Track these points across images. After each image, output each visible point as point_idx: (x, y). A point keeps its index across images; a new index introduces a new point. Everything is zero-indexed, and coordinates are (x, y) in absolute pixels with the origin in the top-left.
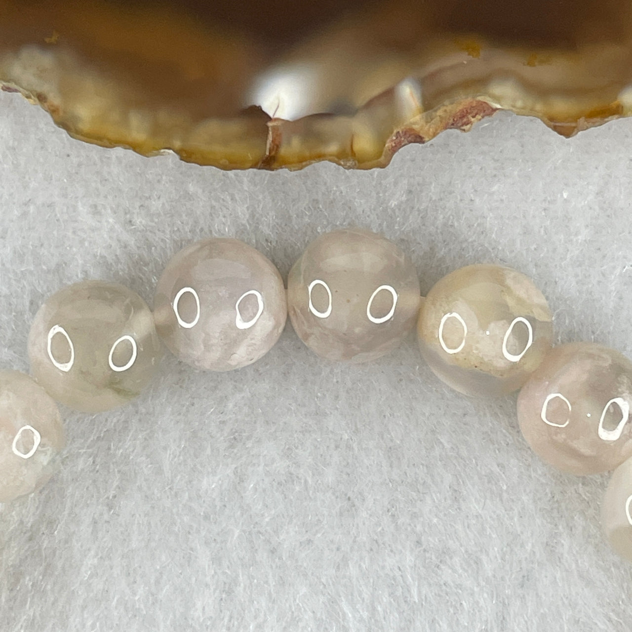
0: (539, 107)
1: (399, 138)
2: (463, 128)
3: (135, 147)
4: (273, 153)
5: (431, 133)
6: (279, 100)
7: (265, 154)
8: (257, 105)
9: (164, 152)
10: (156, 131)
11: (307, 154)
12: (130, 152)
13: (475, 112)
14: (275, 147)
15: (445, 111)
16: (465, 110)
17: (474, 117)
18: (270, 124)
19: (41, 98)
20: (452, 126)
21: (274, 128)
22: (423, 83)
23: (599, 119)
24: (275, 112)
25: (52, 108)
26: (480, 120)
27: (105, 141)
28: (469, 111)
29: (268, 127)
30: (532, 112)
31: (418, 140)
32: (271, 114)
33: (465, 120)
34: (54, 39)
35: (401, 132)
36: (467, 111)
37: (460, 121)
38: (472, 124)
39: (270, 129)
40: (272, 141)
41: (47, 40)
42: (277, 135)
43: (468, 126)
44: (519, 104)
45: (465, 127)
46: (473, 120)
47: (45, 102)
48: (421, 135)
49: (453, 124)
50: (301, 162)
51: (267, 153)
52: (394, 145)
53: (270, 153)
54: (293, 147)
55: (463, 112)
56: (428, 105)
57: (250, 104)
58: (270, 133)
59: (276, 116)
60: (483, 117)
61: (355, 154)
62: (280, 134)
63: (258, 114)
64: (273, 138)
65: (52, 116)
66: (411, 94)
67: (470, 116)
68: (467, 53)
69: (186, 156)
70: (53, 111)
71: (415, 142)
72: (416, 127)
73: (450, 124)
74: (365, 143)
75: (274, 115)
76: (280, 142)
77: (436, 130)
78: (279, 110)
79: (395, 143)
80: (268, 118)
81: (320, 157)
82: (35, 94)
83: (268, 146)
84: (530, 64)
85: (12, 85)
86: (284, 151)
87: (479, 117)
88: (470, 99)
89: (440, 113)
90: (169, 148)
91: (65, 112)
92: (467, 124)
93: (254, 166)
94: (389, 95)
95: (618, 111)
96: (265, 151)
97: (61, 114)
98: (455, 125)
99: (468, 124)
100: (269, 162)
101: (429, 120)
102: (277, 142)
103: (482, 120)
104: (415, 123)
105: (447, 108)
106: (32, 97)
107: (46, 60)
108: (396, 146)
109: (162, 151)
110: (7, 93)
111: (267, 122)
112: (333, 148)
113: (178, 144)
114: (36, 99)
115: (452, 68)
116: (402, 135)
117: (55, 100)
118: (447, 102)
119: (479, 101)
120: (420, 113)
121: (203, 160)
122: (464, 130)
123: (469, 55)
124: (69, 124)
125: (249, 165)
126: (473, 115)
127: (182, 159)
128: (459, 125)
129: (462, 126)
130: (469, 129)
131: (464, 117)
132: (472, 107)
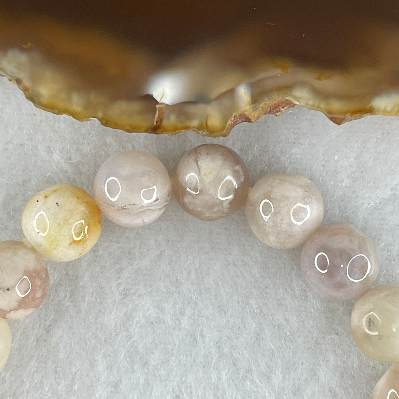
0: (322, 105)
1: (236, 119)
2: (276, 114)
3: (74, 115)
4: (158, 124)
5: (256, 117)
6: (164, 91)
7: (153, 124)
8: (150, 94)
9: (92, 119)
10: (88, 106)
11: (179, 125)
12: (71, 118)
13: (284, 105)
14: (160, 120)
15: (265, 104)
16: (278, 104)
17: (283, 108)
18: (157, 106)
19: (18, 81)
20: (269, 113)
21: (159, 108)
22: (252, 86)
23: (358, 115)
24: (161, 99)
25: (25, 88)
27: (56, 110)
28: (280, 104)
30: (318, 108)
31: (248, 120)
32: (158, 100)
33: (277, 109)
34: (28, 46)
35: (237, 115)
36: (279, 104)
37: (274, 110)
38: (281, 112)
39: (157, 109)
40: (158, 117)
41: (24, 46)
42: (161, 113)
43: (279, 113)
44: (311, 103)
46: (282, 109)
47: (21, 84)
48: (250, 117)
49: (269, 112)
50: (175, 130)
51: (155, 124)
52: (233, 123)
53: (156, 124)
54: (171, 120)
55: (276, 104)
56: (255, 100)
58: (157, 112)
59: (161, 102)
60: (289, 108)
61: (208, 128)
62: (164, 112)
64: (159, 115)
65: (24, 93)
66: (245, 93)
67: (280, 107)
68: (281, 69)
69: (105, 122)
70: (25, 90)
71: (246, 121)
72: (246, 113)
73: (268, 111)
74: (215, 121)
75: (160, 101)
76: (163, 117)
77: (259, 115)
78: (163, 97)
79: (233, 122)
80: (157, 102)
81: (187, 128)
82: (15, 78)
83: (155, 120)
84: (319, 78)
86: (165, 123)
87: (286, 108)
88: (280, 98)
89: (262, 105)
90: (95, 117)
91: (32, 91)
93: (146, 131)
94: (231, 92)
95: (370, 111)
96: (154, 123)
97: (30, 92)
98: (271, 112)
99: (279, 112)
100: (155, 129)
101: (255, 109)
102: (161, 117)
103: (288, 109)
104: (246, 111)
105: (266, 103)
106: (13, 81)
107: (23, 58)
108: (234, 124)
109: (91, 118)
111: (156, 104)
112: (195, 123)
113: (100, 115)
114: (15, 82)
115: (271, 77)
116: (238, 117)
117: (27, 83)
118: (266, 99)
119: (286, 99)
120: (250, 105)
121: (115, 126)
122: (276, 115)
123: (282, 71)
124: (35, 98)
125: (143, 130)
126: (282, 106)
127: (102, 124)
128: (274, 112)
129: (276, 113)
130: (280, 115)
131: (277, 107)
132: (282, 102)
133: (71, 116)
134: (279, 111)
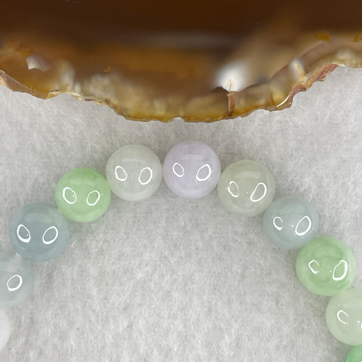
1: (294, 91)
2: (322, 80)
3: (160, 119)
4: (232, 110)
5: (309, 86)
6: (231, 82)
8: (220, 86)
10: (169, 108)
11: (249, 107)
12: (158, 122)
13: (327, 70)
14: (232, 106)
15: (316, 73)
16: (323, 70)
17: (326, 73)
18: (228, 95)
19: (107, 102)
20: (318, 80)
21: (230, 97)
22: (302, 59)
24: (230, 88)
25: (114, 106)
26: (329, 74)
27: (144, 118)
29: (228, 97)
31: (303, 90)
32: (228, 89)
33: (323, 75)
34: (109, 69)
35: (294, 87)
36: (324, 70)
39: (229, 97)
40: (231, 104)
41: (105, 71)
42: (232, 100)
43: (324, 78)
45: (323, 79)
46: (326, 74)
47: (110, 103)
48: (305, 87)
49: (318, 79)
50: (246, 112)
51: (229, 111)
53: (231, 110)
54: (241, 104)
56: (307, 70)
57: (216, 86)
58: (229, 100)
59: (230, 91)
60: (330, 72)
61: (274, 103)
62: (234, 99)
63: (221, 91)
64: (231, 102)
65: (115, 110)
66: (298, 67)
69: (188, 118)
70: (115, 108)
71: (301, 91)
72: (303, 84)
73: (316, 79)
74: (277, 95)
75: (229, 90)
77: (311, 83)
80: (226, 92)
81: (257, 107)
82: (103, 99)
83: (229, 106)
84: (356, 40)
85: (91, 98)
86: (236, 107)
87: (328, 72)
89: (314, 74)
90: (178, 117)
92: (323, 77)
93: (223, 119)
94: (286, 69)
96: (228, 110)
97: (119, 108)
98: (319, 79)
100: (230, 115)
102: (233, 104)
104: (303, 82)
105: (318, 70)
106: (103, 102)
107: (106, 81)
108: (293, 95)
109: (175, 118)
110: (88, 102)
111: (227, 94)
112: (262, 102)
113: (182, 113)
114: (105, 103)
117: (115, 101)
119: (332, 64)
121: (197, 120)
122: (322, 81)
123: (324, 41)
124: (124, 112)
125: (221, 118)
126: (326, 72)
127: (186, 121)
128: (321, 78)
129: (322, 78)
130: (325, 79)
131: (323, 74)
132: (326, 68)
133: (158, 120)
134: (325, 76)
